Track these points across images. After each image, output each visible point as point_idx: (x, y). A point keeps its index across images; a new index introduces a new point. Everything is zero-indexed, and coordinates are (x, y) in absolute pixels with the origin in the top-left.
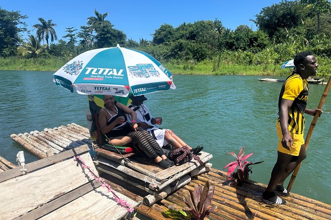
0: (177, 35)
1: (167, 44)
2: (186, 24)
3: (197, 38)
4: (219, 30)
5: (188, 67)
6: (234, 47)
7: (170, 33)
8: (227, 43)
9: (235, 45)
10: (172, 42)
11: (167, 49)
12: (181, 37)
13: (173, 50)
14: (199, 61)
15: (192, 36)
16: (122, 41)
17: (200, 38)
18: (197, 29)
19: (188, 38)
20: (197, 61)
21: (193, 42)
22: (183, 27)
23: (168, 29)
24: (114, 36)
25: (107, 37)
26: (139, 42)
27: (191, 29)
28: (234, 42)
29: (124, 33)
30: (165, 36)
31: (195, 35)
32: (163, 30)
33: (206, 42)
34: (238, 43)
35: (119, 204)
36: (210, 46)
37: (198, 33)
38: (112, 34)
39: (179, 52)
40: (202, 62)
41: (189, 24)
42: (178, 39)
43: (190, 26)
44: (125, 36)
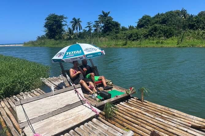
0: (153, 21)
1: (146, 28)
2: (160, 14)
3: (167, 22)
4: (184, 16)
5: (159, 42)
6: (195, 28)
7: (149, 20)
8: (190, 25)
9: (195, 26)
10: (149, 26)
11: (146, 31)
12: (156, 23)
13: (150, 31)
14: (168, 38)
15: (164, 22)
16: (118, 28)
17: (170, 22)
18: (168, 17)
19: (161, 23)
20: (167, 38)
21: (165, 26)
22: (158, 16)
23: (147, 18)
24: (113, 25)
25: (109, 26)
26: (128, 28)
27: (163, 17)
28: (195, 24)
29: (119, 23)
30: (145, 22)
31: (166, 21)
32: (144, 19)
33: (173, 25)
34: (198, 24)
35: (93, 111)
36: (176, 28)
37: (168, 19)
38: (112, 24)
39: (154, 32)
40: (170, 38)
41: (161, 14)
42: (154, 24)
43: (162, 15)
44: (120, 24)
